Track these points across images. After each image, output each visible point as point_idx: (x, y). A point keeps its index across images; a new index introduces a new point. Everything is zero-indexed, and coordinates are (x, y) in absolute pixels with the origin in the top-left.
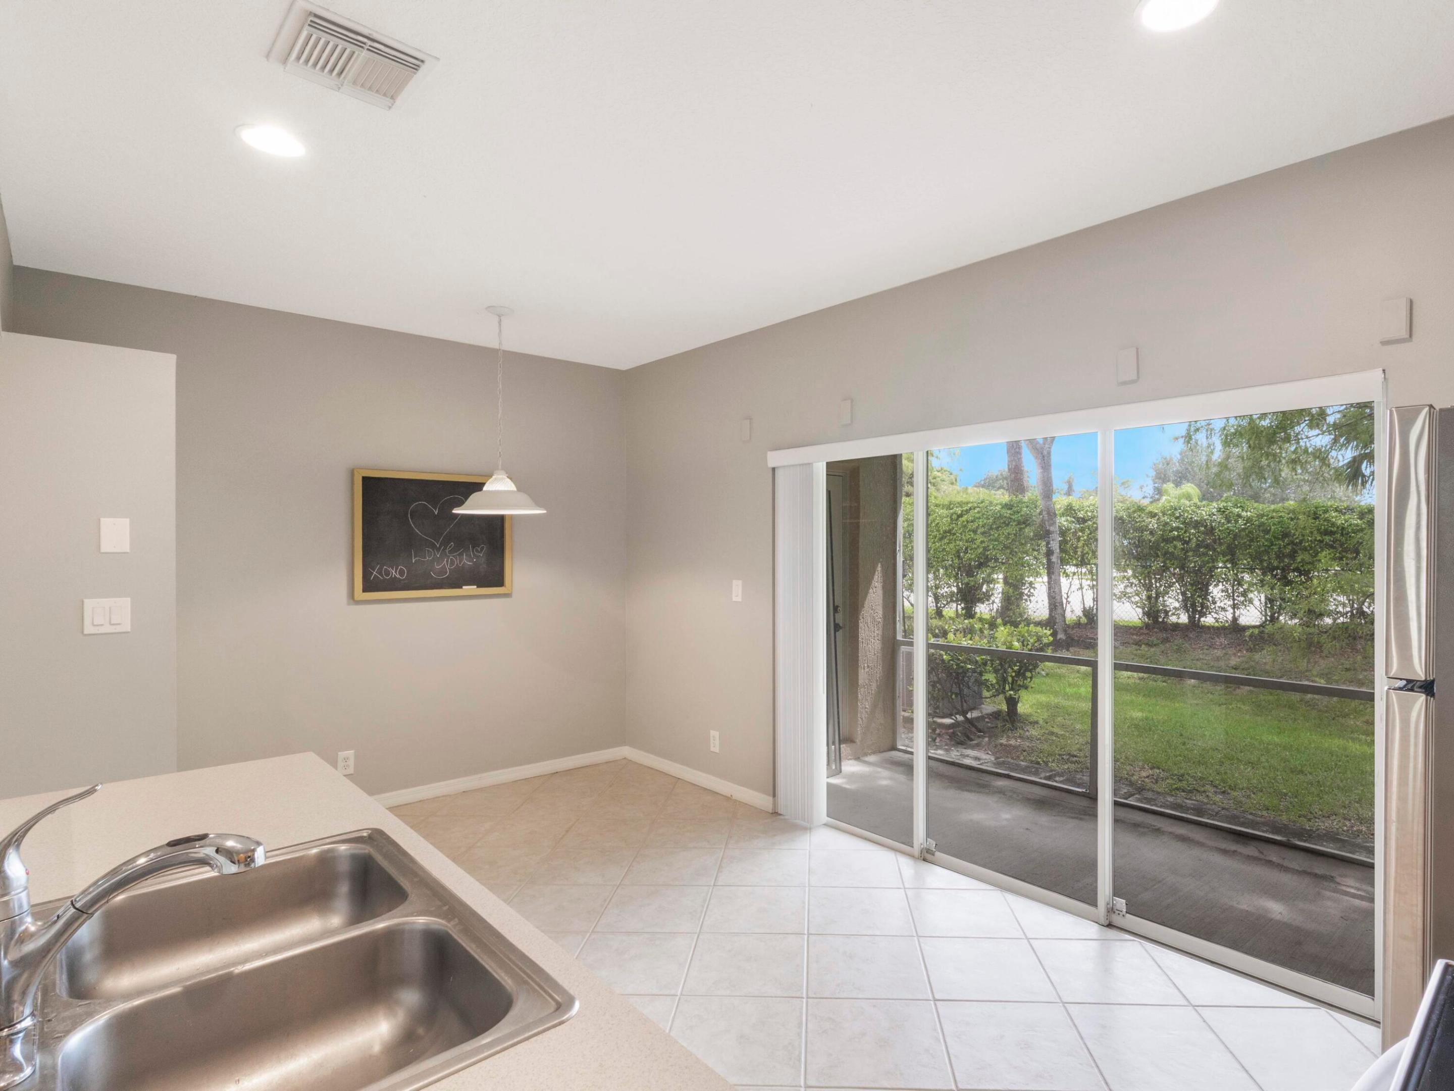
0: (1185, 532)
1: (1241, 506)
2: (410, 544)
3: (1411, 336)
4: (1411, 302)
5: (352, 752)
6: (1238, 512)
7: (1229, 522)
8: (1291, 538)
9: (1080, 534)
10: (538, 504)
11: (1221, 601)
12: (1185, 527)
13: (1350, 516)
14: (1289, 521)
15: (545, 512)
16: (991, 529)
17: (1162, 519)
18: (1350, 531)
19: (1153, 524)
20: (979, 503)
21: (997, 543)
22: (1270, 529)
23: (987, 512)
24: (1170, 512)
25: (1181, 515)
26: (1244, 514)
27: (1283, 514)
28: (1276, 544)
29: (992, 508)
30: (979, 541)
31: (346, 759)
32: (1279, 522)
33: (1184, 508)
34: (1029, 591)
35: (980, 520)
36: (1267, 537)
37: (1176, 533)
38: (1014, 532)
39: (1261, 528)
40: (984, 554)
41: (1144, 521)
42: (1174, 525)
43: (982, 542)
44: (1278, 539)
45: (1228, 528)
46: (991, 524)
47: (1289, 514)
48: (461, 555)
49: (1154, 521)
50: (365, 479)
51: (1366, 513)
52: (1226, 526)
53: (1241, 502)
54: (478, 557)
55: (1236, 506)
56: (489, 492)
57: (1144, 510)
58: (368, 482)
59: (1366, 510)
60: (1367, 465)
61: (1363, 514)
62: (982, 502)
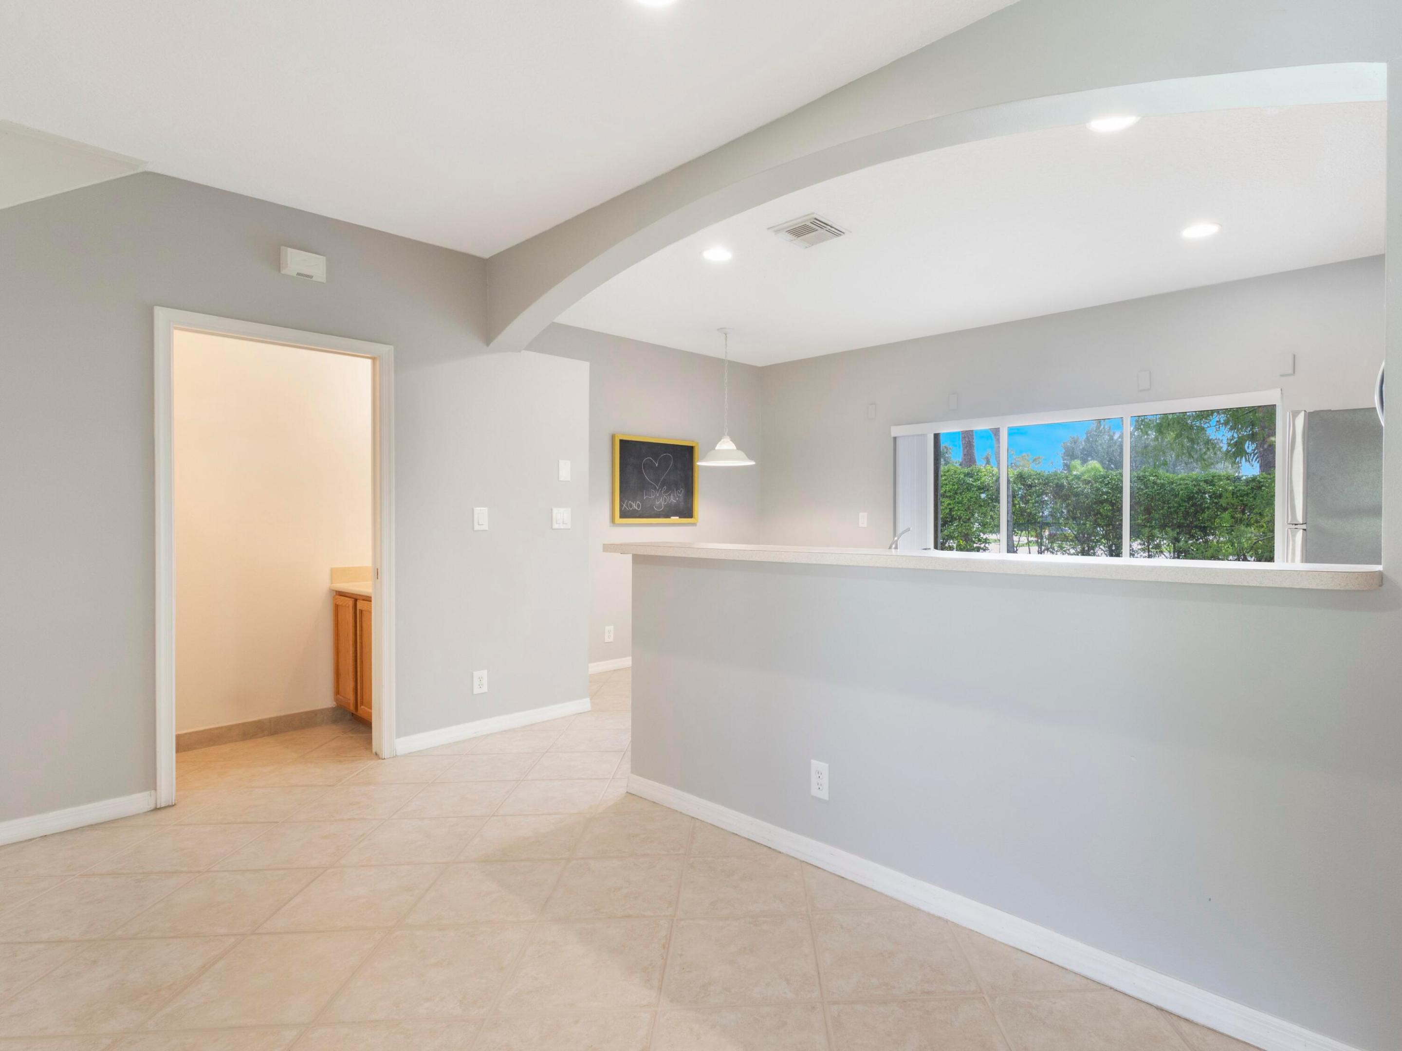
0: (1113, 496)
1: (1156, 476)
2: (643, 487)
3: (1294, 372)
4: (1294, 356)
5: (612, 627)
6: (1153, 480)
7: (1147, 487)
8: (1194, 501)
9: (1029, 497)
10: (750, 457)
11: (1138, 553)
12: (1113, 492)
13: (1238, 484)
14: (1193, 487)
15: (752, 463)
16: (956, 493)
17: (1095, 485)
18: (1238, 495)
19: (1088, 489)
20: (945, 472)
21: (961, 505)
22: (1179, 493)
23: (953, 479)
24: (1100, 480)
25: (1109, 483)
26: (1159, 481)
27: (1188, 482)
28: (1183, 506)
29: (956, 476)
30: (947, 503)
31: (609, 631)
32: (1186, 488)
33: (1111, 477)
34: (985, 546)
35: (947, 486)
36: (1176, 500)
37: (1106, 497)
38: (976, 496)
39: (1172, 493)
40: (950, 514)
41: (1080, 487)
42: (1104, 490)
43: (949, 504)
44: (1185, 501)
45: (1146, 493)
46: (956, 489)
47: (1192, 482)
48: (670, 495)
49: (1088, 487)
50: (621, 441)
51: (1250, 481)
52: (1144, 491)
53: (1155, 472)
54: (679, 497)
55: (1151, 475)
56: (719, 450)
57: (1080, 478)
58: (624, 444)
59: (1250, 479)
60: (1249, 444)
61: (1248, 482)
62: (948, 471)
